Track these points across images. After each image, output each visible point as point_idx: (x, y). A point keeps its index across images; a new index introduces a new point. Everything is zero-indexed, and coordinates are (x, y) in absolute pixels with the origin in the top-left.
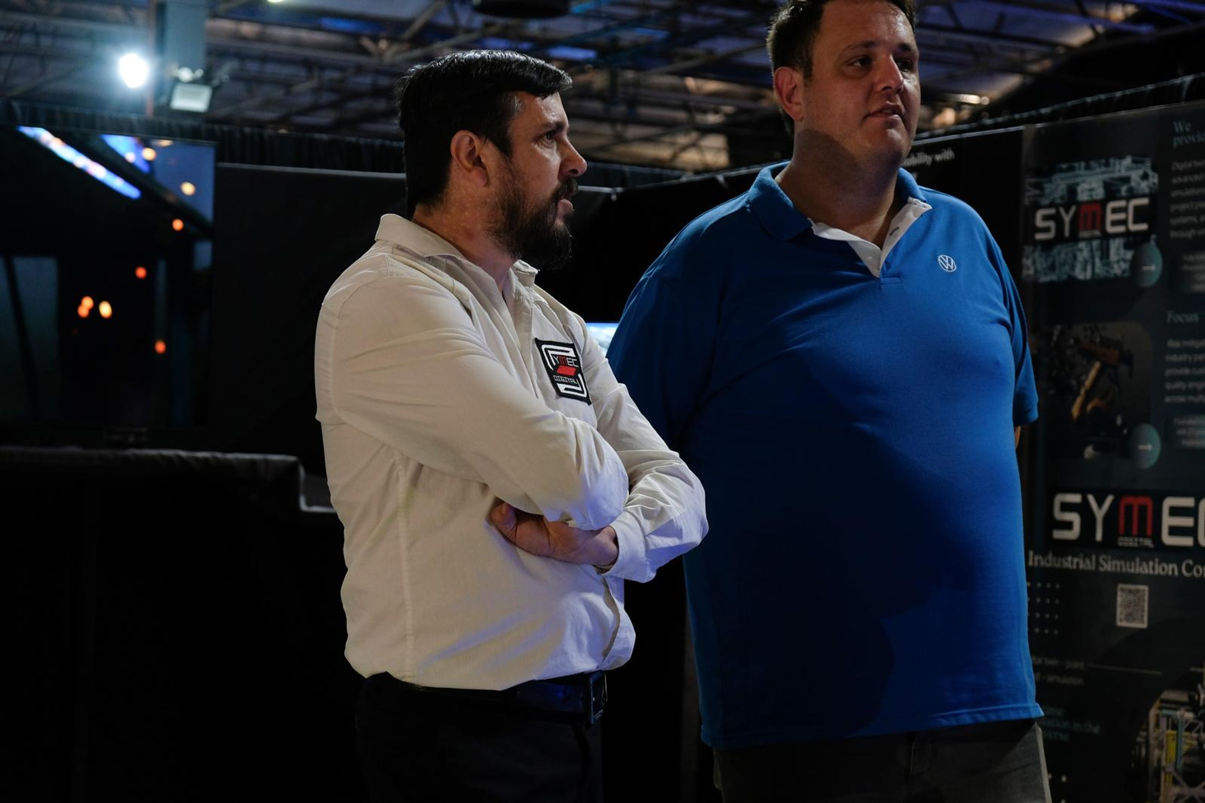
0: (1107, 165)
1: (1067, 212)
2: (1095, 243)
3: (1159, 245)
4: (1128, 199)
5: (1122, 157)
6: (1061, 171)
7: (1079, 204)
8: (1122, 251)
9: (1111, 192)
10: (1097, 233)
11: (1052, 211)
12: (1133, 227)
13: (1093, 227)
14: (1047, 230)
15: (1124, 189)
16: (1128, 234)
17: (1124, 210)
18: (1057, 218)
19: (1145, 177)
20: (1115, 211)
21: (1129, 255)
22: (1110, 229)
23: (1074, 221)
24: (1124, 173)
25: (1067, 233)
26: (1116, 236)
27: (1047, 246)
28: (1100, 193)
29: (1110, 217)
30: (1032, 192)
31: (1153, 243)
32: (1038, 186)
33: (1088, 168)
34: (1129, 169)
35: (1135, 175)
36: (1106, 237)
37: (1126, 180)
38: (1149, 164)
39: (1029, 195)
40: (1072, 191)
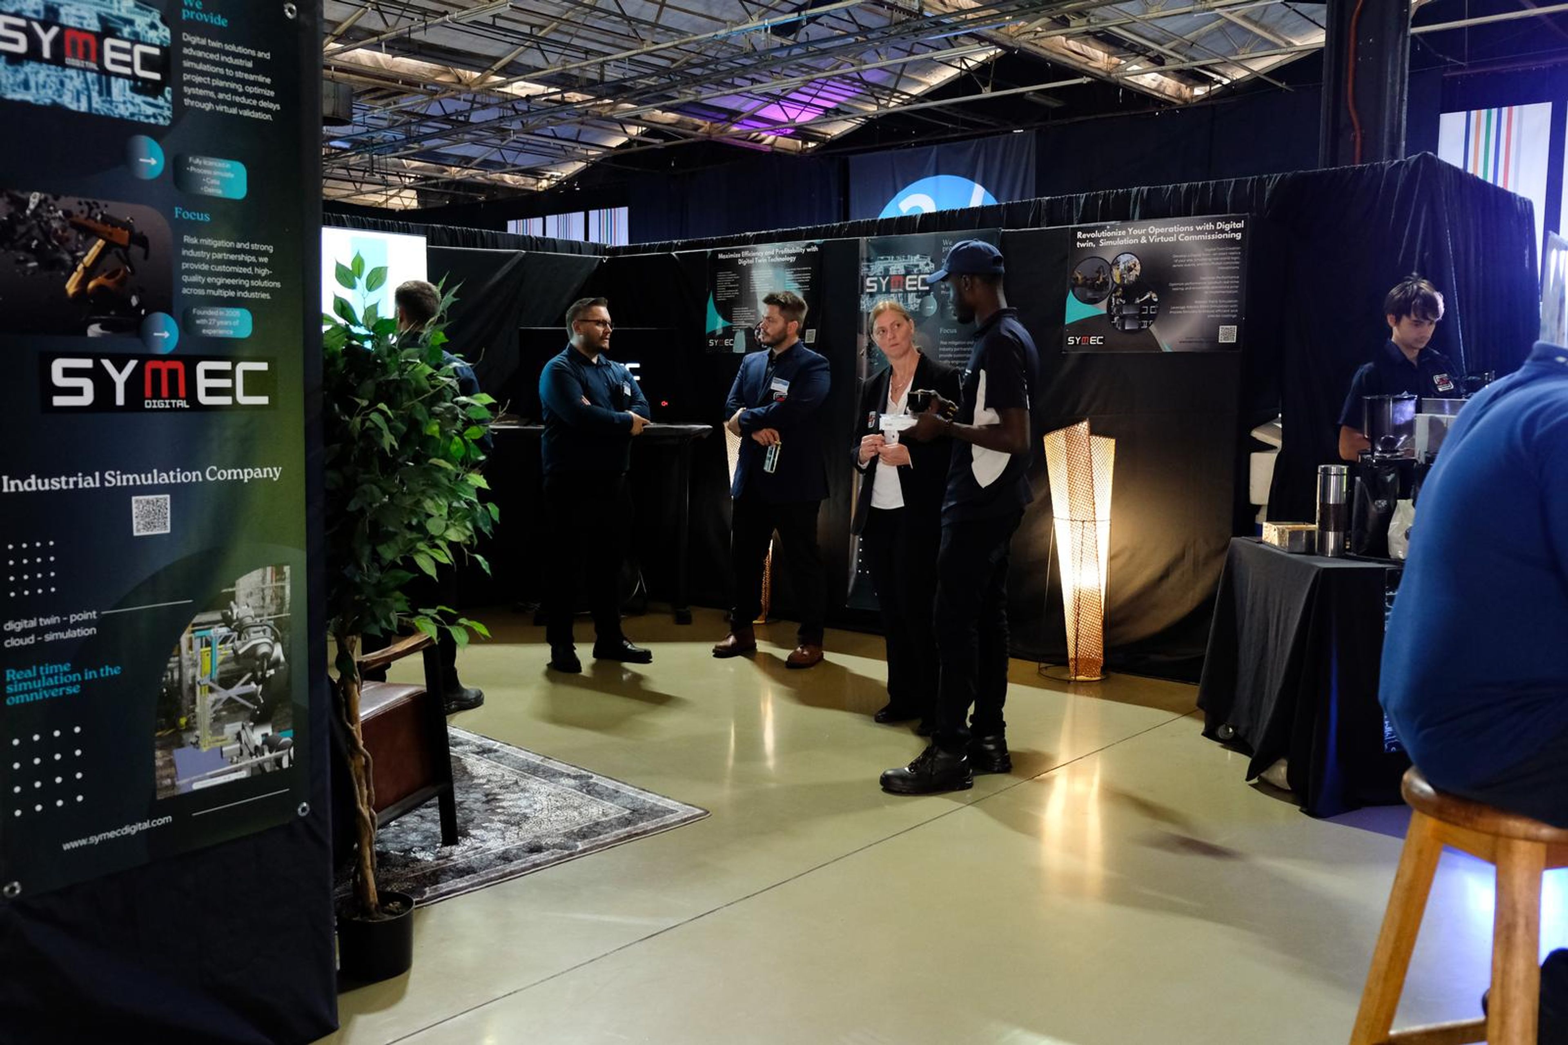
0: (906, 258)
1: (884, 279)
2: (900, 295)
3: (935, 297)
4: (918, 275)
5: (915, 255)
6: (880, 260)
7: (890, 276)
8: (915, 299)
9: (908, 272)
10: (901, 290)
11: (876, 279)
12: (921, 288)
13: (899, 287)
14: (872, 287)
15: (915, 270)
16: (918, 291)
17: (916, 280)
18: (878, 282)
19: (927, 265)
20: (910, 280)
21: (919, 301)
22: (908, 289)
23: (888, 283)
24: (916, 263)
25: (884, 290)
26: (911, 292)
27: (872, 295)
28: (903, 272)
29: (908, 283)
30: (866, 269)
31: (932, 296)
32: (868, 266)
33: (895, 259)
34: (918, 260)
35: (922, 264)
36: (906, 292)
37: (917, 266)
38: (929, 259)
39: (864, 270)
40: (887, 270)
